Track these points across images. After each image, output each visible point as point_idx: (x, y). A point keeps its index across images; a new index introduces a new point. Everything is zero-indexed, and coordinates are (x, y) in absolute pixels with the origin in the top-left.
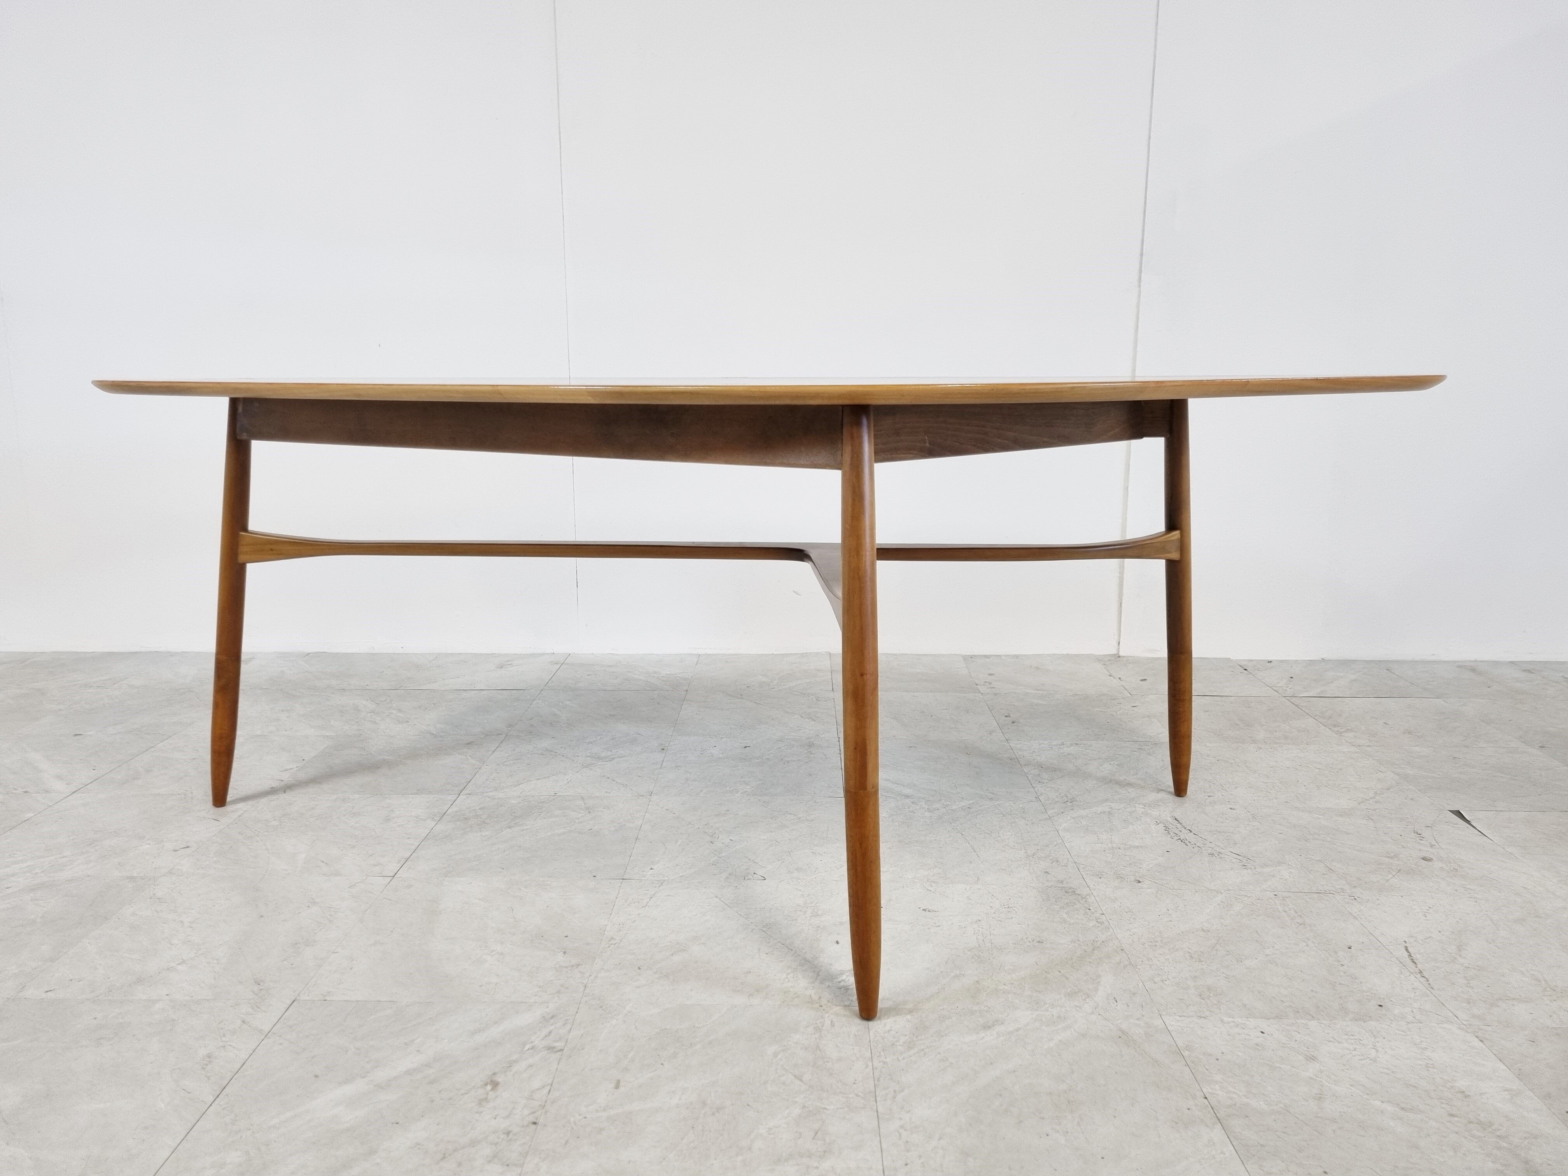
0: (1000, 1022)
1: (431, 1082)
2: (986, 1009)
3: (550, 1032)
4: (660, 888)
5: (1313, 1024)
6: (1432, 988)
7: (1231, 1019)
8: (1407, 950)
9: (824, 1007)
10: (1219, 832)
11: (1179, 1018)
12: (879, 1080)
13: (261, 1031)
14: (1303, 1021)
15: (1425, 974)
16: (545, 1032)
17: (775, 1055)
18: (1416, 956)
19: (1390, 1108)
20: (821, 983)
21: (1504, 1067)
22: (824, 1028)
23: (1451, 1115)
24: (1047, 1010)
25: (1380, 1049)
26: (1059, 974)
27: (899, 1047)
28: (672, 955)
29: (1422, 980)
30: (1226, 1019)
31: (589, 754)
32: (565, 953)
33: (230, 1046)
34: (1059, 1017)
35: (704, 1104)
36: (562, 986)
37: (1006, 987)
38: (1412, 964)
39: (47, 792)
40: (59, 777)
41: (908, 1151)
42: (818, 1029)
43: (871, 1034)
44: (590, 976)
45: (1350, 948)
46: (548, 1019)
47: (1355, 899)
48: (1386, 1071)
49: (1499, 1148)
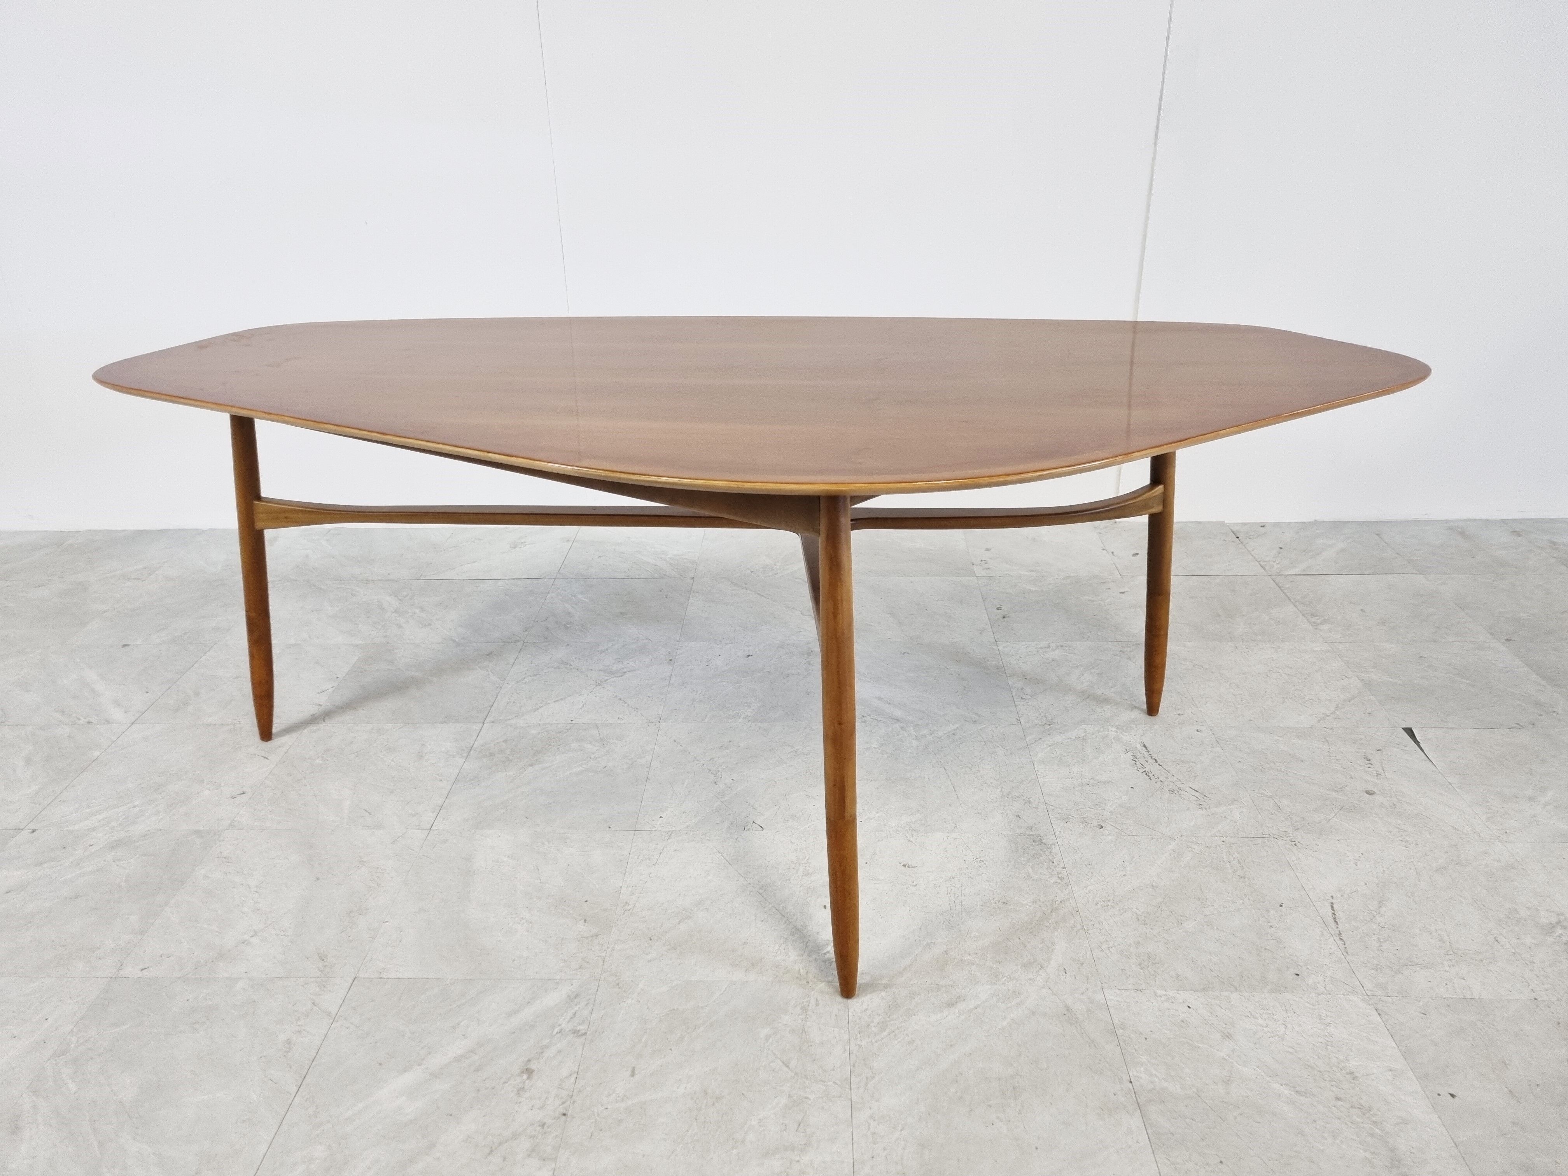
0: (962, 999)
1: (477, 1069)
2: (951, 983)
3: (575, 1014)
4: (670, 840)
5: (1235, 996)
6: (1347, 953)
7: (1164, 992)
8: (1332, 907)
9: (811, 984)
10: (1182, 762)
11: (1118, 992)
12: (854, 1066)
13: (329, 1014)
14: (1226, 994)
15: (1344, 936)
16: (570, 1013)
17: (767, 1038)
18: (1340, 915)
19: (1286, 1091)
20: (809, 955)
21: (1394, 1044)
22: (809, 1008)
23: (1338, 1099)
24: (1004, 984)
25: (1289, 1024)
26: (1018, 940)
27: (873, 1029)
28: (679, 923)
29: (1340, 943)
30: (1159, 993)
32: (585, 920)
33: (305, 1030)
34: (1014, 992)
35: (706, 1093)
36: (583, 959)
37: (971, 958)
38: (1333, 925)
39: (108, 722)
40: (117, 703)
41: (875, 1143)
42: (804, 1009)
43: (850, 1014)
44: (608, 948)
45: (1281, 906)
46: (573, 998)
47: (1295, 845)
48: (1291, 1050)
49: (1372, 1135)
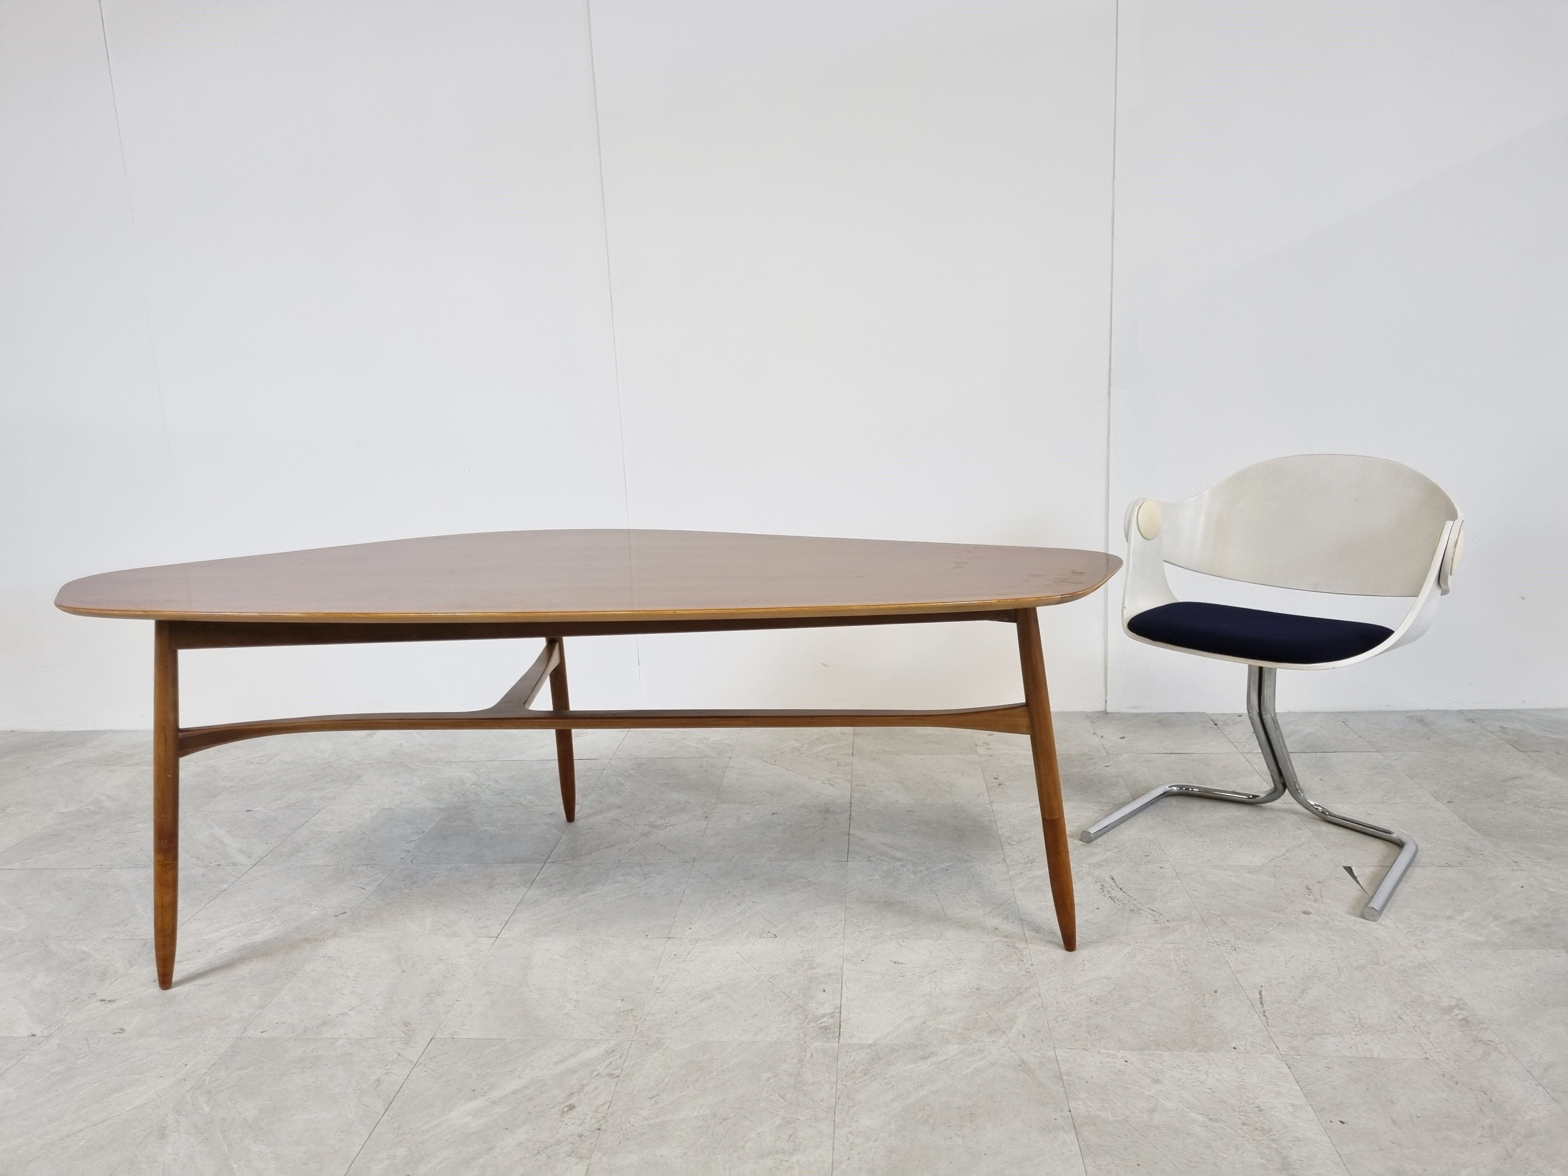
0: (934, 1054)
1: (530, 1100)
2: (926, 1043)
3: (611, 1062)
4: (697, 945)
5: (1167, 1054)
6: (1268, 1025)
7: (1106, 1051)
8: (1260, 994)
9: (808, 1043)
11: (1068, 1050)
12: (839, 1098)
13: (411, 1062)
14: (1160, 1052)
15: (1267, 1014)
16: (607, 1062)
18: (1266, 999)
20: (808, 1024)
21: (1298, 1088)
22: (805, 1059)
24: (970, 1044)
25: (1210, 1074)
27: (858, 1074)
28: (701, 1002)
29: (1263, 1018)
30: (1102, 1051)
31: (646, 823)
32: (623, 1000)
33: (391, 1072)
34: (979, 1050)
36: (620, 1026)
37: (945, 1026)
38: (1259, 1005)
41: (851, 1149)
42: (801, 1060)
43: (839, 1063)
44: (640, 1019)
45: (1216, 992)
46: (611, 1052)
47: (1235, 950)
49: (1269, 1148)
